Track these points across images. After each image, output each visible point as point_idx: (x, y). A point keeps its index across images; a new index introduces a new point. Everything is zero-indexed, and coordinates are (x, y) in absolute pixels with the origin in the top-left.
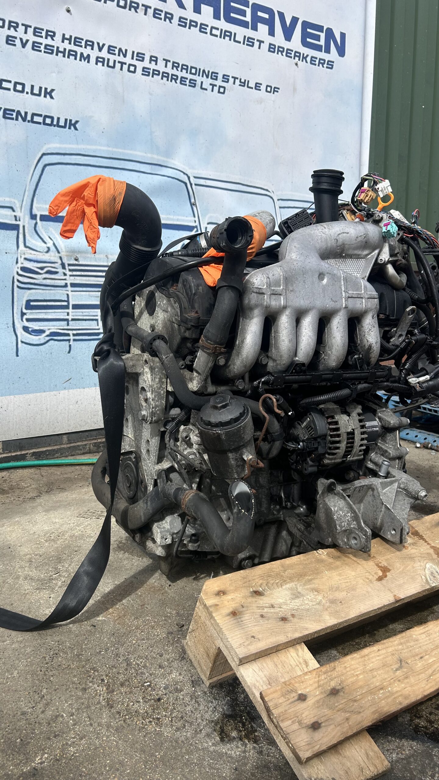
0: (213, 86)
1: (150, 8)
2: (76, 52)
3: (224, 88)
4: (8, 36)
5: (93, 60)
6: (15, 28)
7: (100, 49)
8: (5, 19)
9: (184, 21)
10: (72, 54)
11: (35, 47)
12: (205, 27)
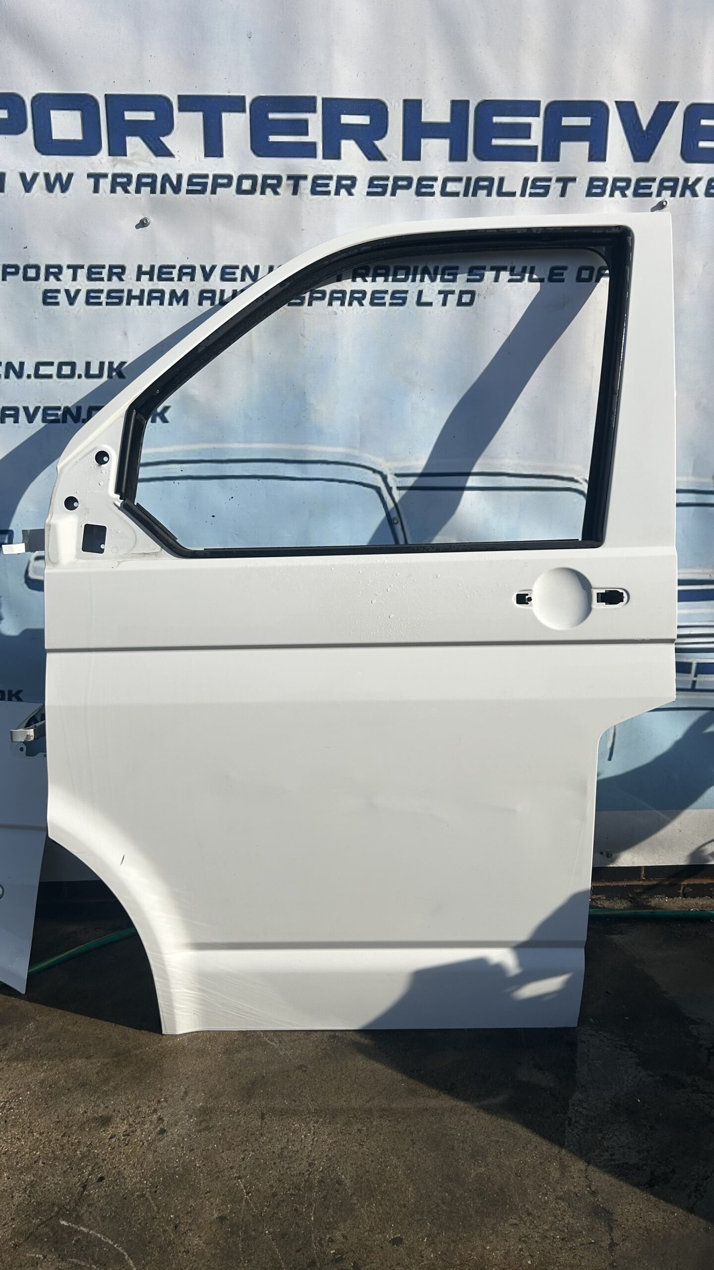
0: (446, 293)
1: (305, 178)
2: (162, 292)
3: (472, 293)
4: (46, 292)
5: (193, 298)
6: (57, 277)
7: (207, 276)
8: (40, 265)
9: (381, 183)
10: (156, 296)
11: (92, 298)
12: (430, 183)
